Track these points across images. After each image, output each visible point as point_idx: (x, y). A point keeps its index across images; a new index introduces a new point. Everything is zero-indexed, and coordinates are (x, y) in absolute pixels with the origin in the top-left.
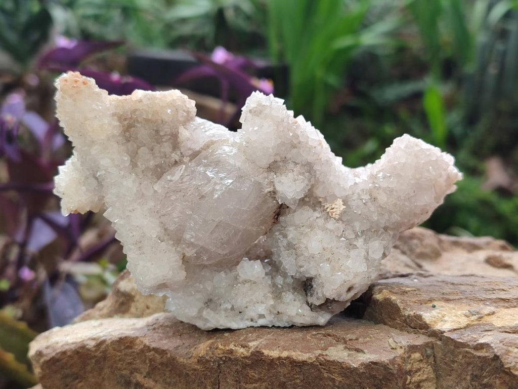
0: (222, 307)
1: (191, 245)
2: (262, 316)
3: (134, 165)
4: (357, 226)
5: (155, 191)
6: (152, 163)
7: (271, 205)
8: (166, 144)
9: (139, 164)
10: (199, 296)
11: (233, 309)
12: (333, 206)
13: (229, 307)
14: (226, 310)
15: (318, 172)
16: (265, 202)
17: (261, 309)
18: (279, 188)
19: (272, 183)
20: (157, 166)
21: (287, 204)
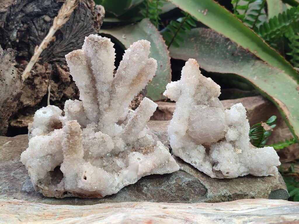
0: (186, 152)
1: (193, 128)
2: (195, 163)
3: (194, 96)
4: (241, 160)
5: (194, 107)
6: (199, 99)
7: (222, 135)
8: (206, 97)
9: (196, 97)
10: (182, 144)
11: (189, 155)
12: (238, 150)
13: (188, 153)
14: (186, 154)
15: (241, 138)
16: (221, 133)
17: (197, 161)
18: (228, 132)
19: (227, 130)
20: (199, 101)
21: (227, 139)
